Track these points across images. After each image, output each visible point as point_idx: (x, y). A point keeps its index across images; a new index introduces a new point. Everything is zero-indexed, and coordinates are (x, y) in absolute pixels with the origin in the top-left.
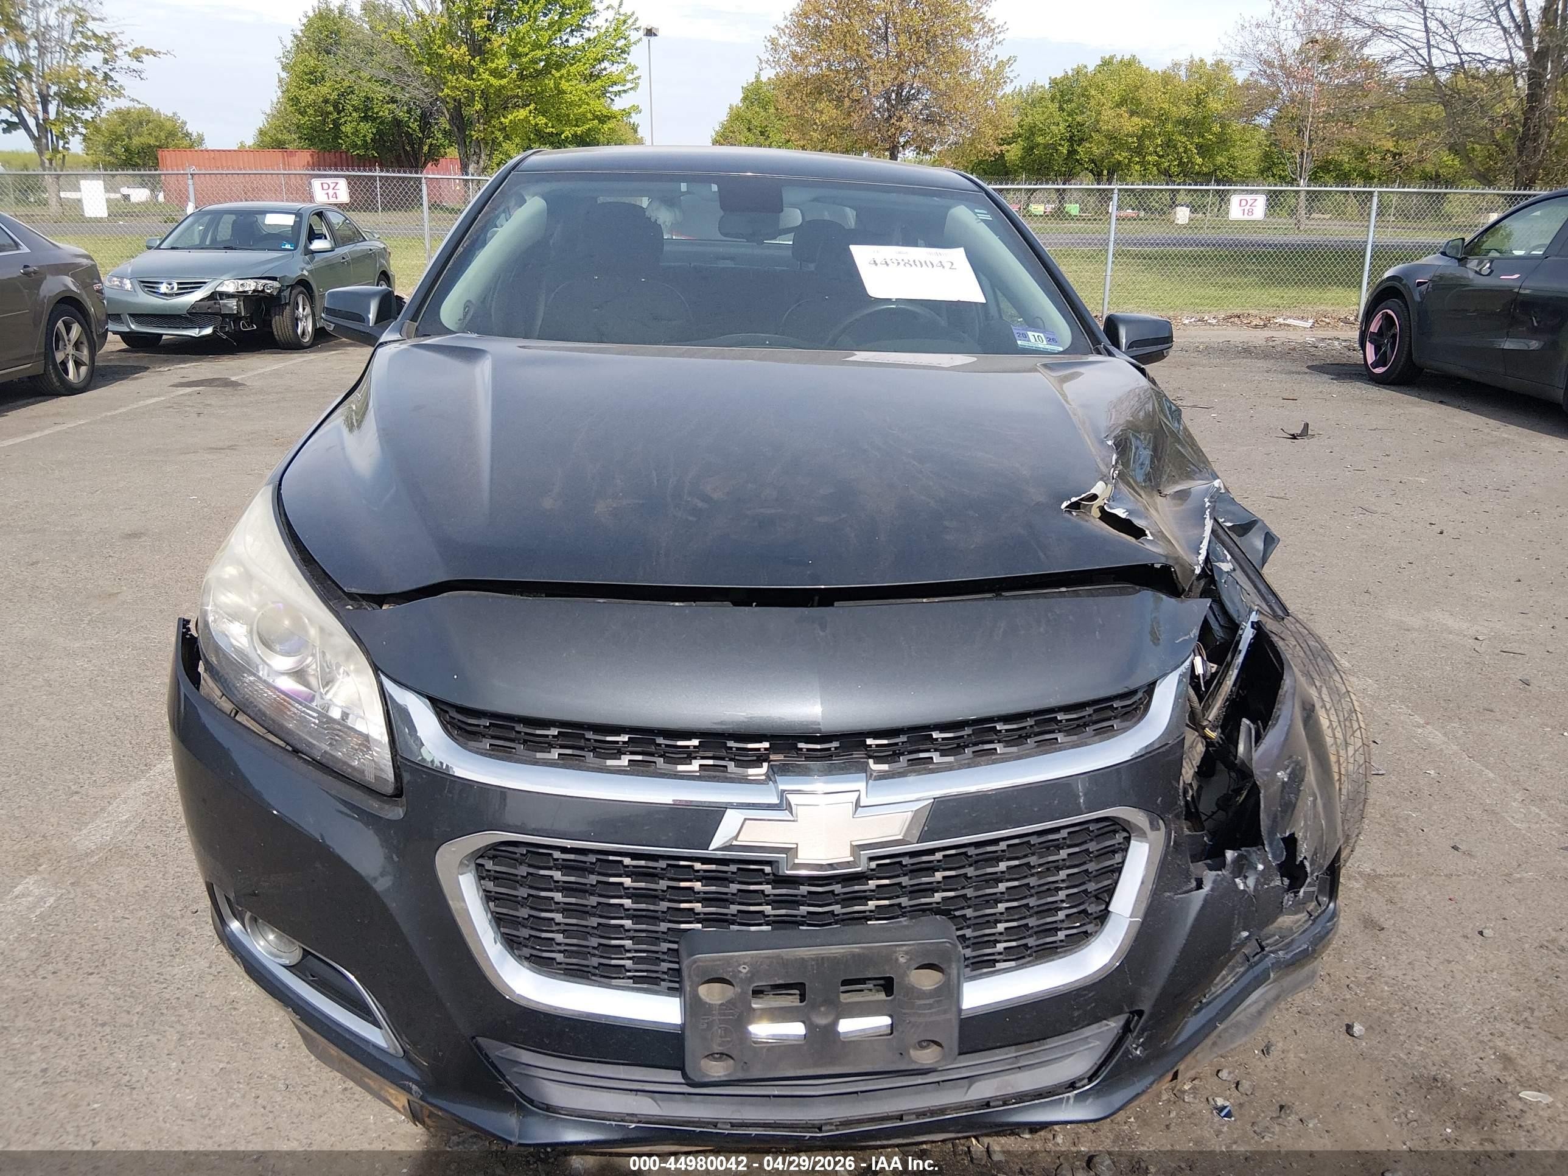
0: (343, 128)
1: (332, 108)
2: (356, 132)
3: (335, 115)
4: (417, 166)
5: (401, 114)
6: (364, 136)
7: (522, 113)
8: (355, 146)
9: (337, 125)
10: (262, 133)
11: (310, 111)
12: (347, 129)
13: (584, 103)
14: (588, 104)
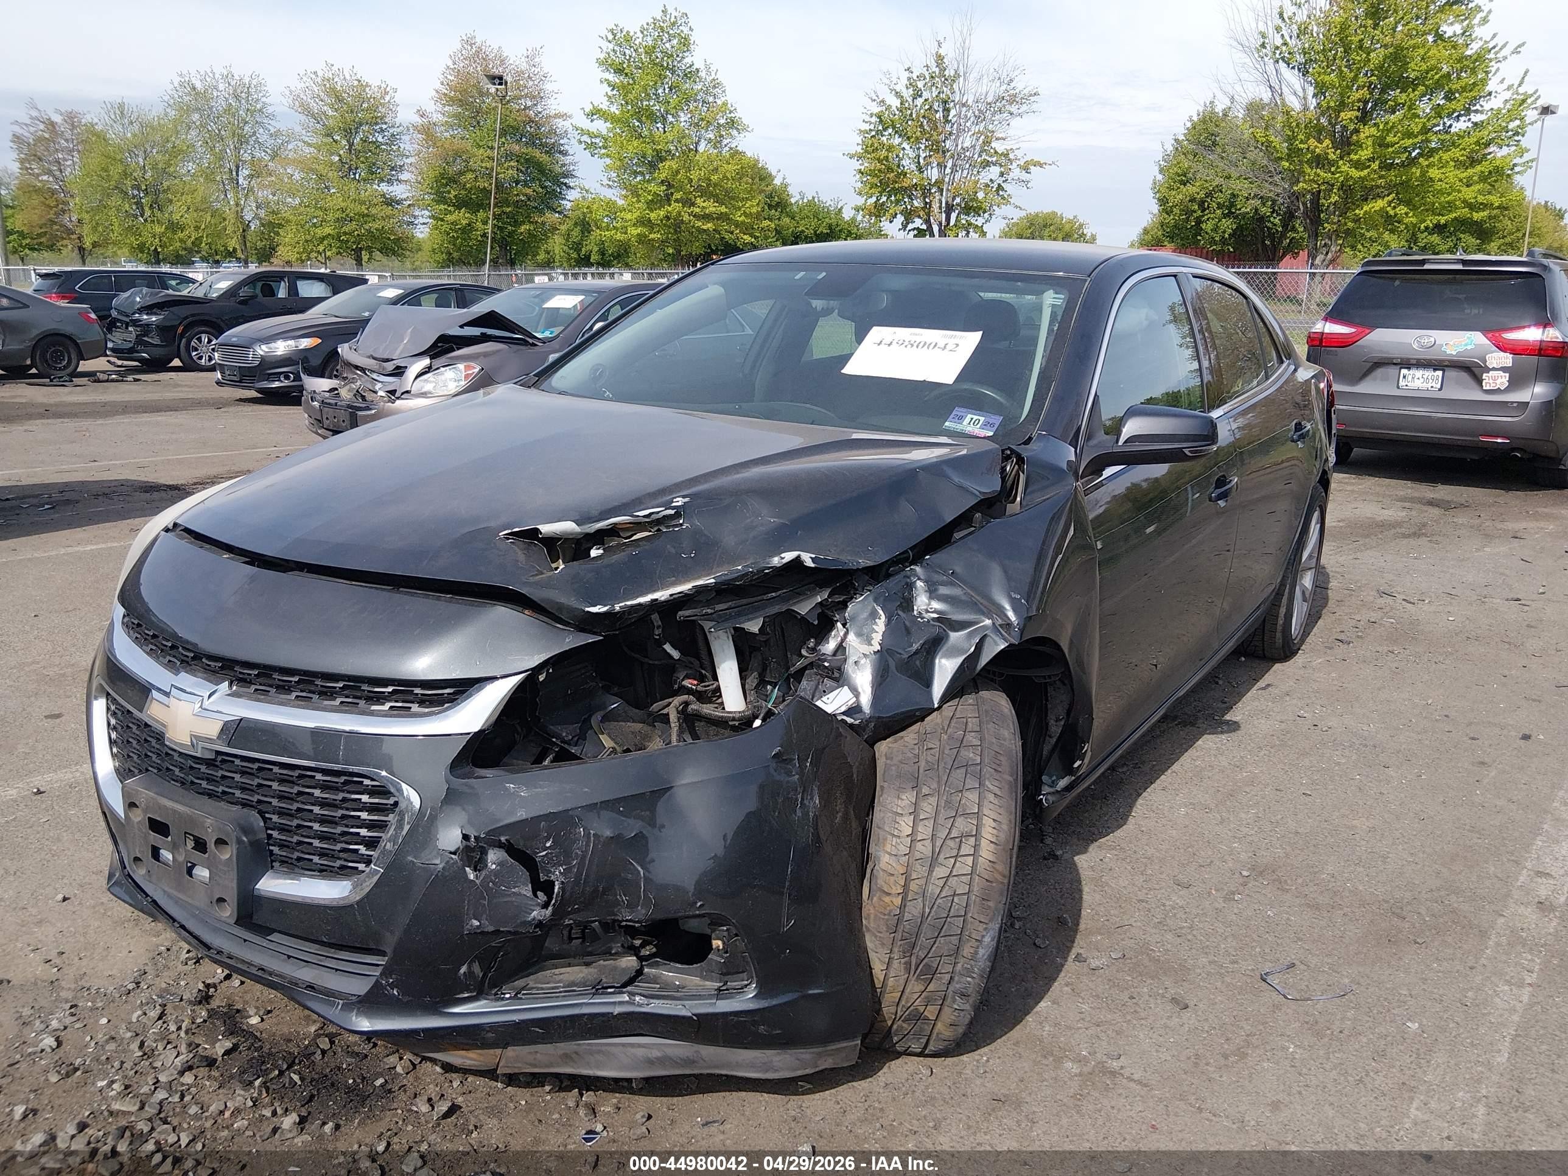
0: (1203, 226)
1: (1196, 207)
2: (1215, 229)
3: (1199, 213)
4: (1273, 260)
5: (1265, 210)
6: (1224, 232)
7: (1380, 204)
8: (1213, 242)
9: (1199, 221)
10: (1146, 231)
11: (1176, 211)
12: (1208, 226)
13: (1454, 190)
14: (1459, 191)
